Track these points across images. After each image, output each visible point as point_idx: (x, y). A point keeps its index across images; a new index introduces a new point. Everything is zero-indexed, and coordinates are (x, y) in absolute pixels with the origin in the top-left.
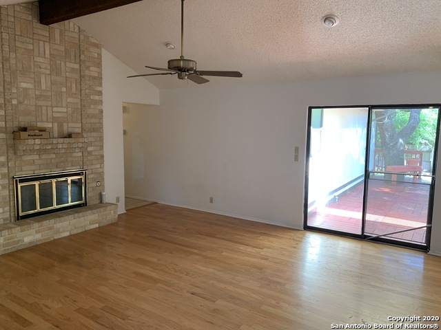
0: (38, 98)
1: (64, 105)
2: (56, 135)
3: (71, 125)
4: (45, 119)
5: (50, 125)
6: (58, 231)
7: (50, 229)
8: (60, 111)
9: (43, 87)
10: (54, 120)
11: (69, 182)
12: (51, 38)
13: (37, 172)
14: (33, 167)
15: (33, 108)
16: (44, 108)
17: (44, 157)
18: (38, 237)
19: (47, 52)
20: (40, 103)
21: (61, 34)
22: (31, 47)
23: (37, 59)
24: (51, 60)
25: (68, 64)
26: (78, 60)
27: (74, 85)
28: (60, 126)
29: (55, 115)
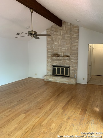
0: (58, 46)
1: (65, 47)
2: (62, 56)
3: (67, 53)
4: (60, 52)
5: (61, 53)
6: (56, 80)
7: (55, 79)
8: (64, 49)
9: (60, 43)
10: (62, 52)
11: (65, 69)
12: (62, 30)
13: (57, 65)
14: (56, 64)
15: (57, 49)
16: (60, 49)
17: (59, 61)
18: (52, 80)
19: (61, 34)
20: (59, 48)
21: (65, 27)
22: (57, 34)
23: (59, 36)
24: (62, 36)
25: (67, 36)
26: (70, 34)
27: (68, 41)
28: (64, 53)
29: (62, 50)
